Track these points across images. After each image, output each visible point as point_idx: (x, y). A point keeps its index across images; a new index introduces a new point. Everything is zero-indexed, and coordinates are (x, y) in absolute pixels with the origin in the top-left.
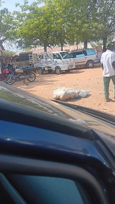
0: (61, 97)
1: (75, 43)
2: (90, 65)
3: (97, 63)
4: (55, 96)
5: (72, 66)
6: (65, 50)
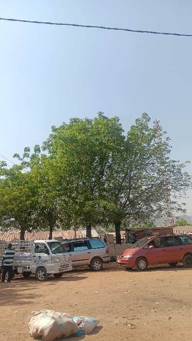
0: (46, 333)
1: (73, 227)
2: (97, 265)
3: (107, 262)
4: (32, 331)
5: (67, 266)
6: (56, 238)
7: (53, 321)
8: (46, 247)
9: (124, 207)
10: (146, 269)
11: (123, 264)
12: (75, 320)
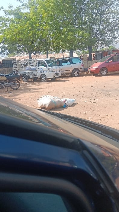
0: (47, 106)
1: (61, 51)
2: (76, 73)
4: (40, 105)
5: (58, 74)
6: (51, 58)
7: (50, 100)
8: (44, 63)
9: (96, 35)
10: (106, 75)
11: (92, 72)
12: (63, 100)
